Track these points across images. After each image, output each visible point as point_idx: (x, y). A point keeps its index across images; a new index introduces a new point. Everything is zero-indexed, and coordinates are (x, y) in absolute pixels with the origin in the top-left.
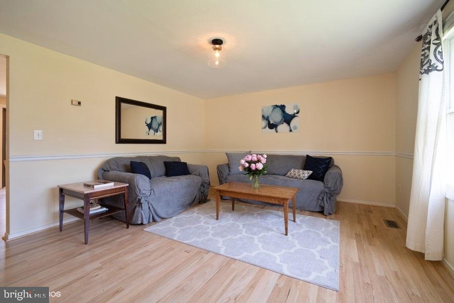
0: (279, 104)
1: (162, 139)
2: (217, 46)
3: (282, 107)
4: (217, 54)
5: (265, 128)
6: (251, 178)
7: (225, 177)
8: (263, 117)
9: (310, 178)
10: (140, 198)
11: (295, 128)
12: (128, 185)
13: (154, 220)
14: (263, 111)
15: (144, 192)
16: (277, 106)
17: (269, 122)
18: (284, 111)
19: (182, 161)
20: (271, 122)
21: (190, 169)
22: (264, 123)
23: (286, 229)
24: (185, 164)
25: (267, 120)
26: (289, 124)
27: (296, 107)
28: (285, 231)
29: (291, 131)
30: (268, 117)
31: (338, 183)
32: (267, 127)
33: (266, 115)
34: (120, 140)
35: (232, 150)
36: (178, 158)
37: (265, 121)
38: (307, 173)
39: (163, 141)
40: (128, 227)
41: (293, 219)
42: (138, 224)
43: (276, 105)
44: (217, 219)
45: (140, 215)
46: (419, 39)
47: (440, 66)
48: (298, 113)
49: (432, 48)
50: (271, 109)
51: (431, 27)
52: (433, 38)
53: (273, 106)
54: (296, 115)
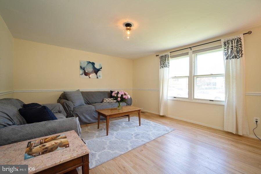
2: (128, 27)
3: (93, 64)
4: (128, 32)
5: (82, 74)
8: (81, 67)
11: (100, 76)
14: (80, 63)
16: (90, 62)
17: (85, 71)
18: (94, 66)
22: (81, 72)
25: (83, 69)
26: (96, 74)
27: (100, 65)
29: (97, 78)
30: (84, 68)
32: (84, 74)
33: (83, 66)
37: (82, 70)
46: (157, 56)
47: (168, 66)
48: (101, 68)
49: (167, 61)
50: (86, 63)
51: (166, 55)
52: (167, 59)
53: (88, 62)
54: (100, 69)
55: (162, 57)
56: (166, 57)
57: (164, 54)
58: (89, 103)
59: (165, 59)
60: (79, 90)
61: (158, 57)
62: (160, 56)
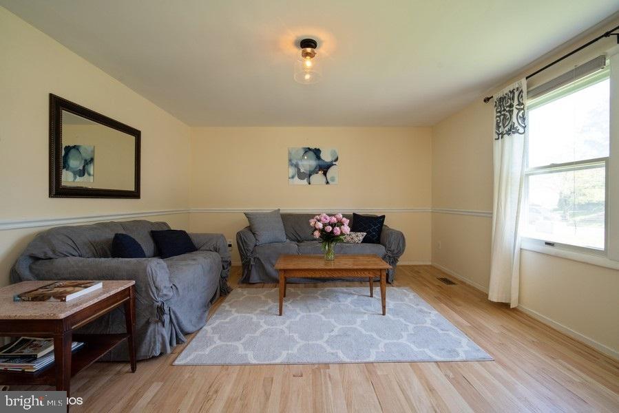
0: (313, 147)
1: (133, 190)
2: (309, 50)
3: (317, 152)
4: (308, 63)
5: (293, 177)
6: (327, 247)
7: (251, 248)
8: (291, 162)
9: (365, 241)
10: (159, 304)
11: (333, 180)
12: (133, 282)
13: (179, 341)
14: (289, 153)
15: (165, 292)
17: (299, 170)
18: (318, 158)
19: (172, 229)
20: (302, 170)
21: (195, 241)
22: (292, 171)
23: (384, 307)
24: (183, 233)
25: (296, 167)
26: (325, 174)
27: (334, 153)
28: (382, 310)
29: (327, 183)
30: (297, 163)
31: (401, 245)
32: (296, 177)
33: (295, 161)
34: (58, 190)
35: (251, 208)
36: (165, 224)
37: (293, 168)
38: (361, 236)
39: (135, 194)
40: (133, 370)
41: (369, 294)
42: (154, 358)
43: (309, 148)
44: (281, 314)
45: (159, 338)
46: (487, 100)
47: (521, 130)
48: (336, 160)
49: (515, 112)
50: (302, 152)
51: (512, 92)
52: (516, 102)
53: (305, 148)
54: (334, 163)
55: (501, 100)
56: (513, 99)
57: (506, 90)
58: (299, 238)
59: (511, 106)
60: (279, 210)
61: (491, 103)
62: (495, 99)
